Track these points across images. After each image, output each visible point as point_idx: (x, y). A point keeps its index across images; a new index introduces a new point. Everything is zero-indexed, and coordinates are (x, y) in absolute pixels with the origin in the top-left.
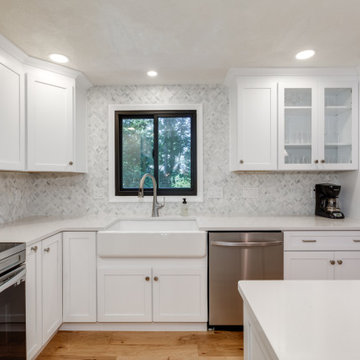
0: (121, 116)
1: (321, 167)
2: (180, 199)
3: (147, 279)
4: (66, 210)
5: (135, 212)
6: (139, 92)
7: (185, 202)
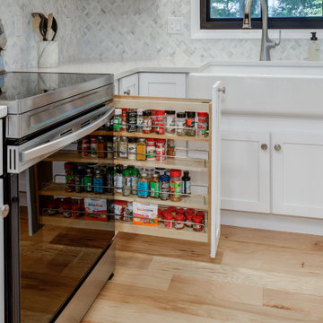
3: (264, 147)
4: (127, 49)
5: (231, 54)
7: (314, 38)
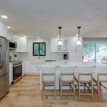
0: (34, 43)
1: (63, 52)
2: (43, 56)
3: (37, 67)
6: (37, 39)
